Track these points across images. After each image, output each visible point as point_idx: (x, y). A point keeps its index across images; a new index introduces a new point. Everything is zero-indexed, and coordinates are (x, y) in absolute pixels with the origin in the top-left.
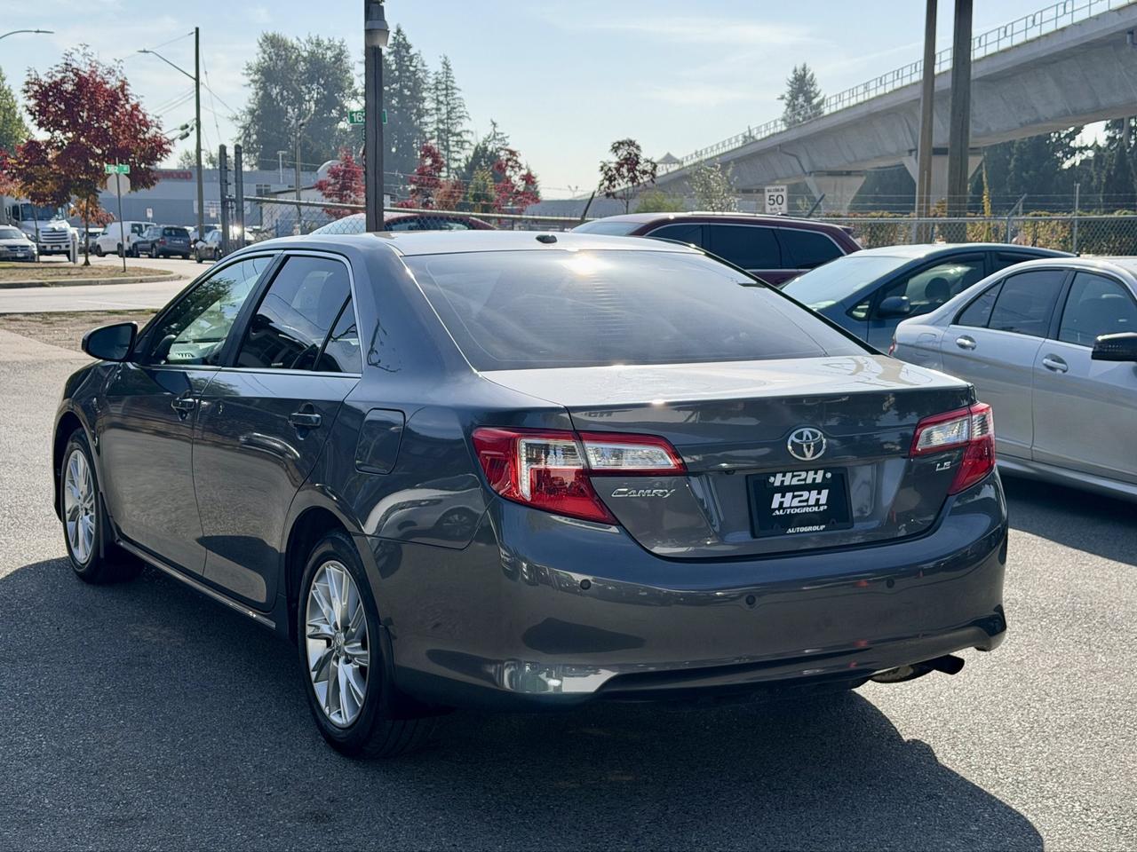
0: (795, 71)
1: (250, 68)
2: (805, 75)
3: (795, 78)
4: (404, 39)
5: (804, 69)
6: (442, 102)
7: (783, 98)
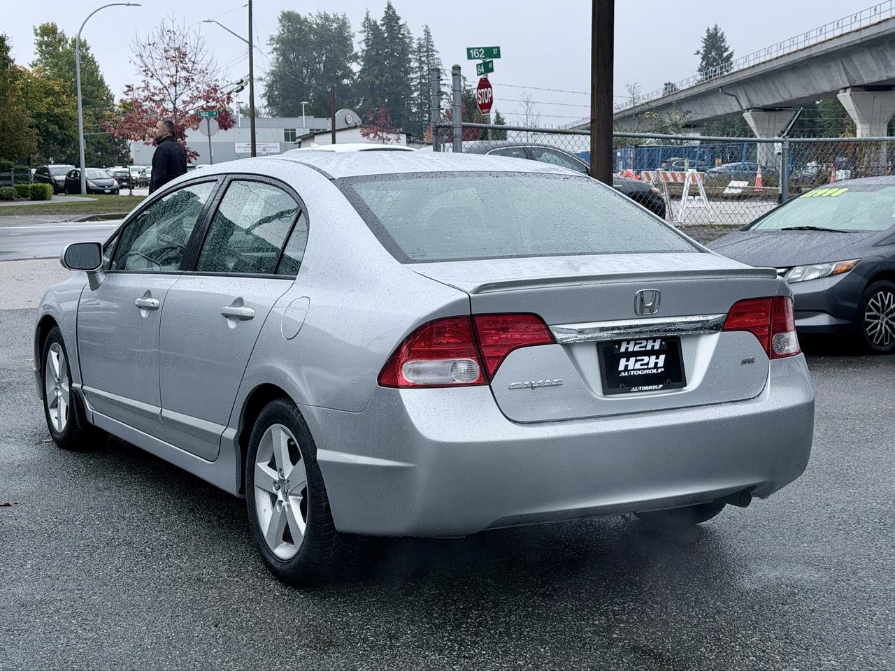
0: (708, 30)
1: (272, 39)
2: (716, 34)
3: (708, 36)
4: (394, 12)
5: (716, 29)
6: (424, 62)
7: (698, 53)
